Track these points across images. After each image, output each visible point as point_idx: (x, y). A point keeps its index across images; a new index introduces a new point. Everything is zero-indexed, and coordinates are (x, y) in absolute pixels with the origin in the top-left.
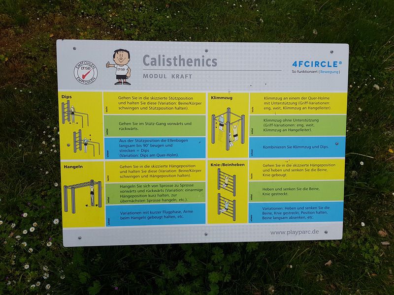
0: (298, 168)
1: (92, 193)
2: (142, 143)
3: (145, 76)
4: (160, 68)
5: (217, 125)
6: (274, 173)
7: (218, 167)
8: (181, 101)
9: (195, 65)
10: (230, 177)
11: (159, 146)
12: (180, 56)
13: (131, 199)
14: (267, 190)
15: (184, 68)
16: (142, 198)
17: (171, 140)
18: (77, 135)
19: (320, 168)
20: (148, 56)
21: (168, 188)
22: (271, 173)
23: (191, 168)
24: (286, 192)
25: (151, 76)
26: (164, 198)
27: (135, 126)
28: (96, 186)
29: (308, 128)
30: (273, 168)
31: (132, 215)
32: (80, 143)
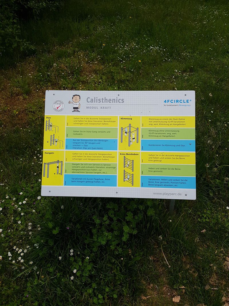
0: (168, 157)
1: (58, 167)
2: (84, 142)
3: (87, 108)
4: (95, 103)
5: (124, 133)
6: (155, 159)
7: (124, 155)
8: (105, 120)
9: (113, 102)
10: (131, 161)
11: (93, 143)
12: (105, 98)
13: (77, 171)
14: (151, 169)
15: (107, 104)
16: (83, 171)
17: (100, 140)
18: (52, 137)
19: (181, 157)
20: (89, 98)
21: (97, 166)
22: (153, 159)
23: (109, 156)
24: (161, 170)
25: (90, 108)
26: (95, 171)
27: (81, 133)
28: (60, 163)
29: (173, 135)
30: (154, 157)
31: (78, 180)
32: (53, 141)
